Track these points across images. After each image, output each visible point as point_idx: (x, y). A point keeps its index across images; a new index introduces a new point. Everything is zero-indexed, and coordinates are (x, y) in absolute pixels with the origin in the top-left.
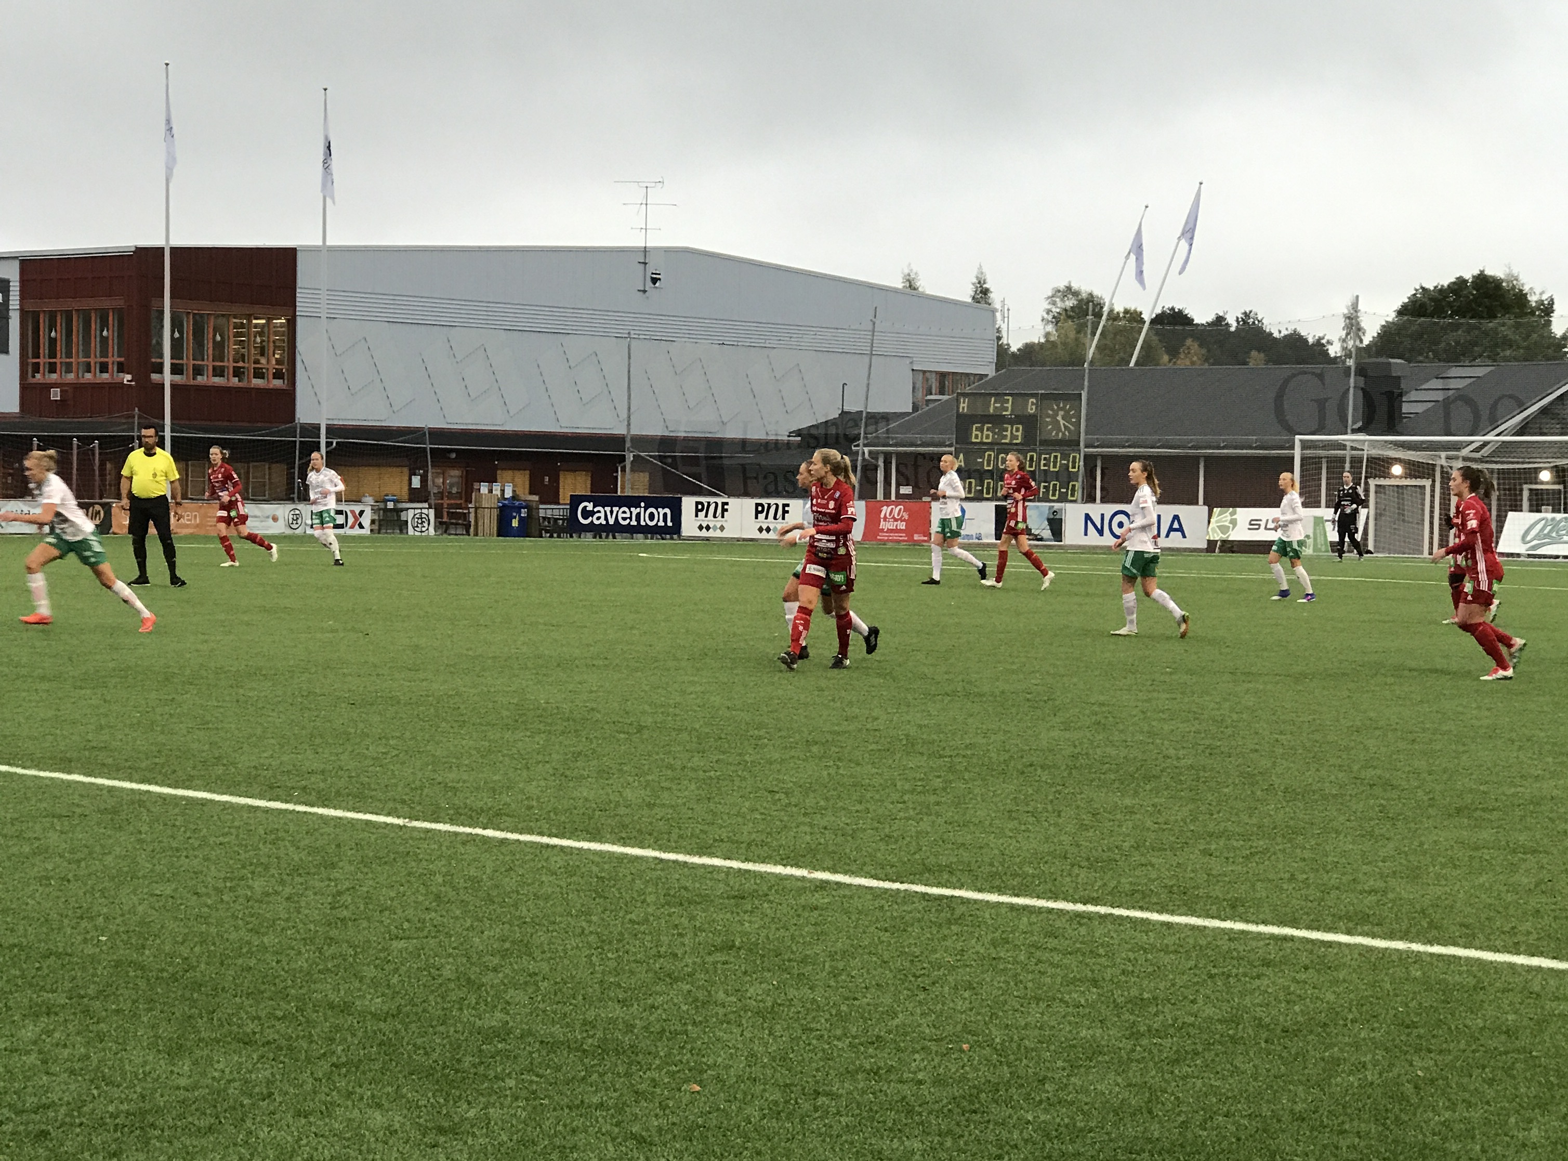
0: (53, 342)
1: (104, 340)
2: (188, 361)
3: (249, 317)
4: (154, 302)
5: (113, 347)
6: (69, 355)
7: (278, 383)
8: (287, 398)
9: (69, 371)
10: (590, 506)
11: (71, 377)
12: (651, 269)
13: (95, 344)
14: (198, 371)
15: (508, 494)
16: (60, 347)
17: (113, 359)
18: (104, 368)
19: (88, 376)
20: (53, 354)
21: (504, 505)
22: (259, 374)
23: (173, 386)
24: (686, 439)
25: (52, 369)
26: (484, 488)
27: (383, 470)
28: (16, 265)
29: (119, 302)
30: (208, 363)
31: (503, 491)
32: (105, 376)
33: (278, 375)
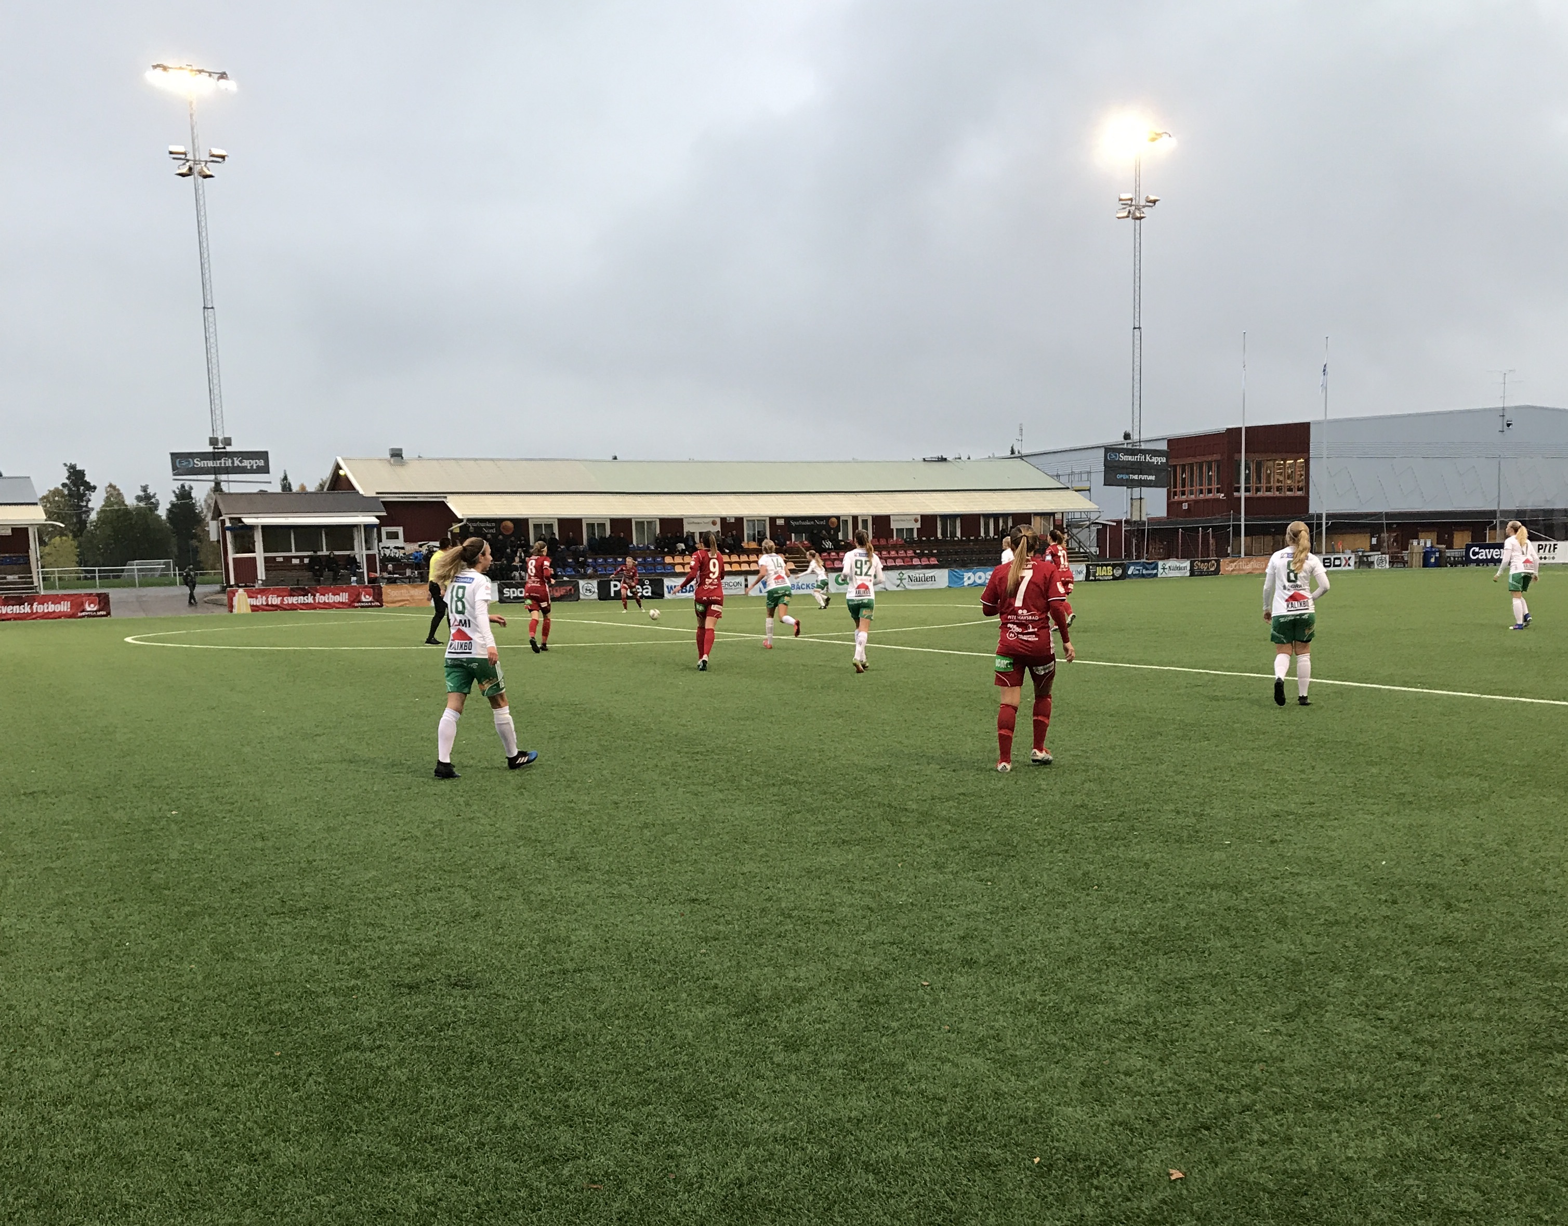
0: (1184, 480)
1: (1210, 478)
2: (1253, 485)
3: (1285, 460)
4: (1236, 456)
5: (1215, 479)
6: (1192, 486)
7: (1299, 493)
8: (1305, 500)
9: (1192, 494)
10: (1477, 549)
11: (1193, 497)
12: (1507, 418)
13: (1205, 480)
14: (1258, 490)
15: (1429, 545)
16: (1188, 481)
17: (1215, 486)
18: (1210, 491)
19: (1201, 496)
20: (1183, 486)
21: (1427, 551)
22: (1290, 490)
23: (1245, 498)
24: (1532, 511)
25: (1183, 493)
26: (1415, 543)
27: (1358, 536)
28: (1166, 442)
29: (1216, 457)
30: (1264, 484)
31: (1425, 544)
32: (1211, 495)
33: (1299, 489)
